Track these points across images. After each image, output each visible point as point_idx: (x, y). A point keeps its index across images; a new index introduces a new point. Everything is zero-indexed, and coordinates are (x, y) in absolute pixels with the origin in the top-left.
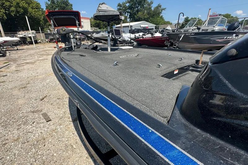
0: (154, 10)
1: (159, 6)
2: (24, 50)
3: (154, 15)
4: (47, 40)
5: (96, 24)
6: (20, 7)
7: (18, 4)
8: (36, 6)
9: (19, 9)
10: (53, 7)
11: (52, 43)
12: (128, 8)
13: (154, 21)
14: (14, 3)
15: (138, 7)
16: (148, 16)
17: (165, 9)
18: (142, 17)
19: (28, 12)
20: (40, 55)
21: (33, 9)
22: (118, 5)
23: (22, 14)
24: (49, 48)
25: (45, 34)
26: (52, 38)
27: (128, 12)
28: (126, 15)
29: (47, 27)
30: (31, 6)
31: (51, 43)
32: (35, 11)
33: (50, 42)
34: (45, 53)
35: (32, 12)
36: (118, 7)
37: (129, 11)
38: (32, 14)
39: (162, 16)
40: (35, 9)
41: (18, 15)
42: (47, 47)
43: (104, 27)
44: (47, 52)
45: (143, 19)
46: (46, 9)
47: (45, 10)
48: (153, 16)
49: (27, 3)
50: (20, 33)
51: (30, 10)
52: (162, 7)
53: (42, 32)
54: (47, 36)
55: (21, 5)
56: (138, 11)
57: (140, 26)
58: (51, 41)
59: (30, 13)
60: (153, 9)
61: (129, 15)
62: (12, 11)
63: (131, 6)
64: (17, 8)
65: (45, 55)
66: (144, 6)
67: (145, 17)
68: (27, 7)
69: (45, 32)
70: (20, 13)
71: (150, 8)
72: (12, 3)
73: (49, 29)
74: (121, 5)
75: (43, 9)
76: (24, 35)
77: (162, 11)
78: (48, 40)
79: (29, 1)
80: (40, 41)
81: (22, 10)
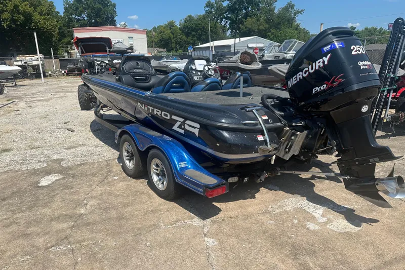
0: (279, 13)
1: (291, 6)
2: (27, 87)
3: (279, 24)
4: (63, 72)
5: (161, 41)
6: (19, 13)
7: (16, 7)
8: (48, 11)
9: (17, 16)
10: (77, 8)
11: (72, 77)
12: (228, 10)
13: (278, 36)
14: (10, 6)
15: (248, 8)
16: (267, 26)
17: (302, 11)
18: (255, 28)
19: (32, 21)
20: (55, 92)
21: (41, 15)
22: (206, 4)
23: (21, 25)
24: (68, 85)
25: (60, 60)
26: (73, 68)
27: (227, 18)
28: (223, 23)
29: (63, 47)
30: (39, 9)
31: (70, 77)
32: (45, 19)
33: (68, 75)
34: (62, 90)
35: (39, 21)
36: (207, 9)
37: (229, 15)
38: (39, 24)
39: (298, 25)
40: (45, 15)
41: (13, 26)
42: (64, 82)
43: (178, 48)
44: (65, 88)
45: (256, 30)
46: (64, 13)
47: (62, 15)
48: (277, 26)
49: (32, 5)
50: (18, 58)
51: (36, 17)
52: (295, 8)
53: (55, 58)
54: (63, 63)
55: (22, 9)
56: (246, 16)
57: (248, 47)
58: (70, 73)
59: (36, 23)
60: (276, 11)
61: (228, 23)
62: (5, 19)
63: (232, 6)
64: (14, 13)
65: (62, 92)
66: (259, 6)
67: (261, 28)
68: (31, 12)
69: (60, 57)
70: (18, 23)
71: (272, 10)
72: (6, 6)
73: (67, 52)
74: (212, 5)
75: (59, 13)
76: (25, 61)
77: (295, 14)
78: (65, 72)
79: (35, 1)
80: (50, 73)
81: (22, 18)
